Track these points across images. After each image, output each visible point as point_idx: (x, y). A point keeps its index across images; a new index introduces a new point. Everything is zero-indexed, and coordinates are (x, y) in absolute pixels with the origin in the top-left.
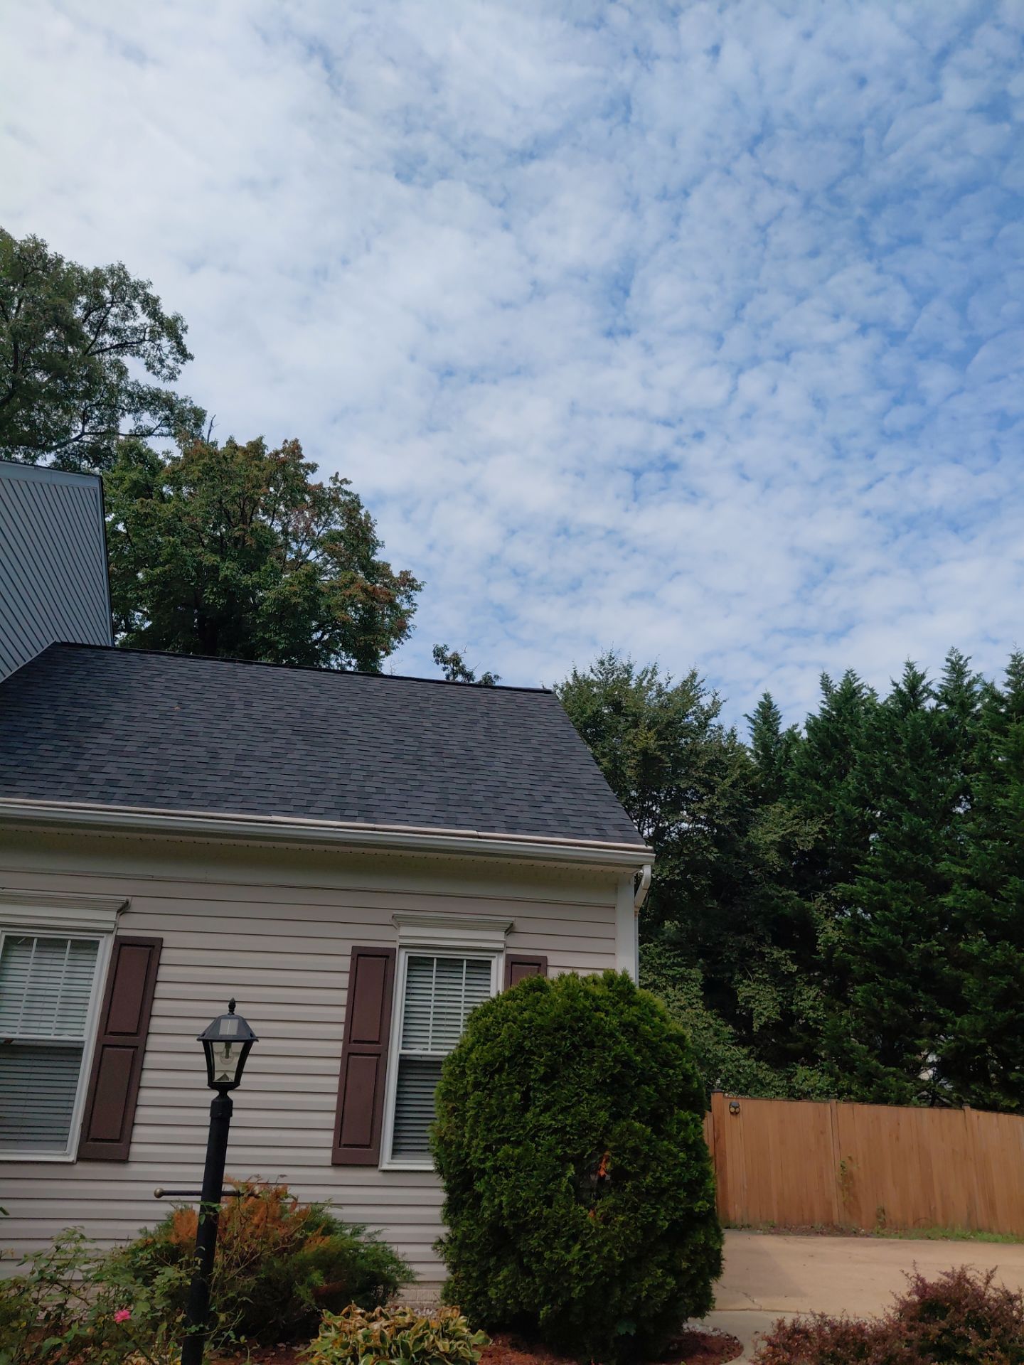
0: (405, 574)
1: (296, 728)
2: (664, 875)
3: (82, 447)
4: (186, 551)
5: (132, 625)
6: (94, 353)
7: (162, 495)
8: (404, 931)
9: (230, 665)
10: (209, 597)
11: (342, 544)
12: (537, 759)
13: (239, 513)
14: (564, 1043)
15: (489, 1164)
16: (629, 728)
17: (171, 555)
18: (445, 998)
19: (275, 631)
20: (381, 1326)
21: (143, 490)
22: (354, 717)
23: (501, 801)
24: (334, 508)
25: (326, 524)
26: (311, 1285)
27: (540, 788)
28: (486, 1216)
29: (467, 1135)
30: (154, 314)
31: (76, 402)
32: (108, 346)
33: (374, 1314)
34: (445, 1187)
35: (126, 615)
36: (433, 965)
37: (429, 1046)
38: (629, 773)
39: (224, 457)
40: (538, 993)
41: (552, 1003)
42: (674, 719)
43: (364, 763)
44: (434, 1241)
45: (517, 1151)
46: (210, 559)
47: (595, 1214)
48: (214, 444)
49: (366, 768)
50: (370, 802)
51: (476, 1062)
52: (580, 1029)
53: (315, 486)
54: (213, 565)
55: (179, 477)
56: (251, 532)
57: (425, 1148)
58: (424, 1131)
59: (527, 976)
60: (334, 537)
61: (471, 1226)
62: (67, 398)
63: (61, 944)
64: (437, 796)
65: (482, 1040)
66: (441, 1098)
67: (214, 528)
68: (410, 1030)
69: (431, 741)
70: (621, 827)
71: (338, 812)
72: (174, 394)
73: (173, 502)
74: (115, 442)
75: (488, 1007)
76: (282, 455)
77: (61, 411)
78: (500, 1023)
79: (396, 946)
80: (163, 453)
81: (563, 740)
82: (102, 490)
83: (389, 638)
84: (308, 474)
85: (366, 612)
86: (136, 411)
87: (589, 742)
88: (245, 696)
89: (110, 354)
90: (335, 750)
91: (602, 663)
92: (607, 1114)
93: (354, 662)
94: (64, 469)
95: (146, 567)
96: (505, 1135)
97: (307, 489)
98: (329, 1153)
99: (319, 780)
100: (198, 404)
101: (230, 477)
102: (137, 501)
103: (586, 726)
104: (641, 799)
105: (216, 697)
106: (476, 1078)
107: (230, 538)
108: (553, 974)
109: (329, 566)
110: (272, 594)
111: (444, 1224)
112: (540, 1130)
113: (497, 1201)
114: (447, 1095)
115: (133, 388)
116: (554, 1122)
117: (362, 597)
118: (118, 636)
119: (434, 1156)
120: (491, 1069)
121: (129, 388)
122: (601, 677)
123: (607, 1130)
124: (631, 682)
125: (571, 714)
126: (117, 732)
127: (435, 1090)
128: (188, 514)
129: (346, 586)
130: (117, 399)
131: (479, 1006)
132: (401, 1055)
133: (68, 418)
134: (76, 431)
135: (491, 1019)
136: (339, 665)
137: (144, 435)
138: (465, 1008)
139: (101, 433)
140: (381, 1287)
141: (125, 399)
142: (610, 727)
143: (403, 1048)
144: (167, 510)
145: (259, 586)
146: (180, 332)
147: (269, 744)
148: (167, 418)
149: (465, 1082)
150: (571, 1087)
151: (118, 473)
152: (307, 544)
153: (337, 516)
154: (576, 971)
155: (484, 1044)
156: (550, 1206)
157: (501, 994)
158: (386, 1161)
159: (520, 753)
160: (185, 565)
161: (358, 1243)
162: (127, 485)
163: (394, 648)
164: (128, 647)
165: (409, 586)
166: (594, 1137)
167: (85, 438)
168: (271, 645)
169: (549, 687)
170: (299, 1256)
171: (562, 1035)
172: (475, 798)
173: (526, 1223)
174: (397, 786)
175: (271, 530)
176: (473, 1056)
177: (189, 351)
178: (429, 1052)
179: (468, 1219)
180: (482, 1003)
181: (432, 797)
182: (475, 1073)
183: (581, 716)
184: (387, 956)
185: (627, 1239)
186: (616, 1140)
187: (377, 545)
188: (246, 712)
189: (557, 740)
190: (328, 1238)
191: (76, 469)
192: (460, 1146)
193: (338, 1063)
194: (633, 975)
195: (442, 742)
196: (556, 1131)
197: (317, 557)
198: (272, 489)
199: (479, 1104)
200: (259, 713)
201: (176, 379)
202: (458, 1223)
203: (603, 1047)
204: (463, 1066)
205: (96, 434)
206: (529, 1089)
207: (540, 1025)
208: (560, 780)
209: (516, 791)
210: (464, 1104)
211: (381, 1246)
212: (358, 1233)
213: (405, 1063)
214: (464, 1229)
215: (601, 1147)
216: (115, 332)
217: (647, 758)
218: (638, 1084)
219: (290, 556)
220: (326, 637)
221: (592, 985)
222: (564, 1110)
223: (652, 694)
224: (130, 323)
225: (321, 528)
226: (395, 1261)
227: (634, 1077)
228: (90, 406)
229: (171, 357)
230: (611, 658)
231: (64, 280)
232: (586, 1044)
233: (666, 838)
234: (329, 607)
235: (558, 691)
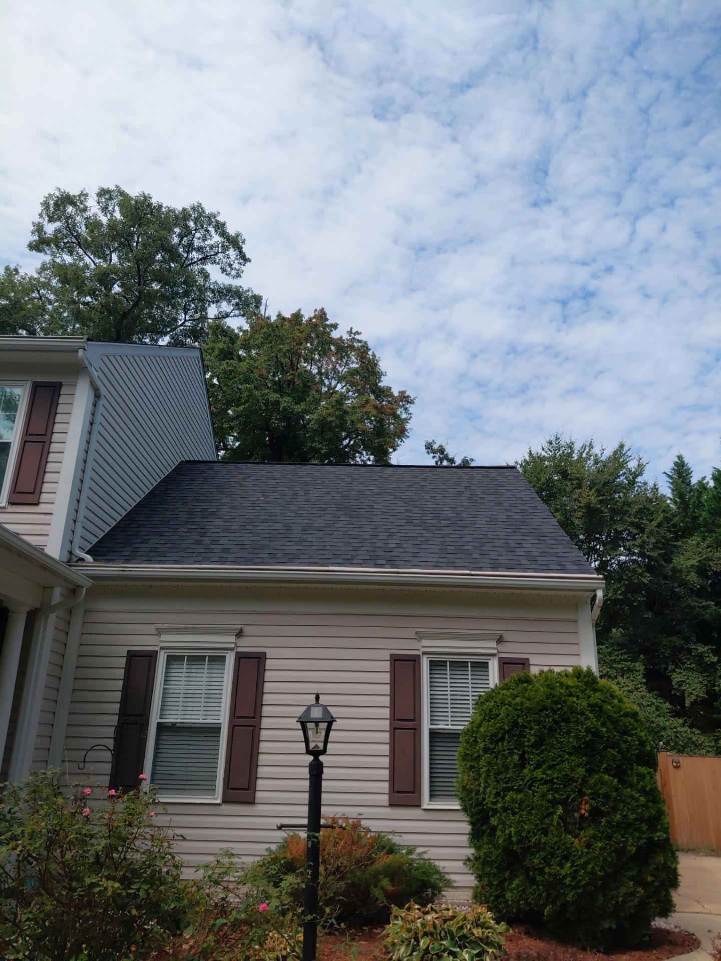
0: (402, 393)
1: (339, 506)
2: (610, 595)
3: (186, 330)
4: (257, 393)
5: (228, 445)
6: (187, 266)
7: (239, 356)
8: (425, 643)
9: (293, 467)
10: (275, 422)
11: (358, 377)
12: (509, 517)
13: (290, 363)
14: (547, 720)
15: (499, 805)
16: (574, 489)
17: (249, 396)
18: (457, 689)
19: (319, 441)
20: (433, 917)
21: (227, 354)
22: (376, 496)
23: (485, 548)
24: (351, 353)
25: (347, 364)
26: (382, 888)
27: (513, 538)
28: (500, 842)
29: (481, 785)
30: (223, 234)
31: (179, 300)
32: (196, 260)
33: (427, 909)
34: (468, 822)
35: (223, 439)
36: (447, 666)
37: (449, 723)
38: (576, 522)
39: (277, 326)
40: (525, 685)
41: (536, 691)
42: (609, 480)
43: (386, 527)
44: (464, 858)
45: (520, 796)
46: (274, 396)
47: (579, 841)
48: (269, 318)
49: (388, 530)
50: (393, 554)
51: (484, 733)
52: (559, 709)
53: (337, 339)
54: (276, 401)
55: (249, 343)
56: (298, 375)
57: (453, 793)
58: (452, 782)
59: (515, 673)
60: (353, 373)
61: (490, 848)
62: (173, 298)
63: (201, 659)
64: (439, 547)
65: (487, 718)
66: (461, 759)
67: (274, 376)
68: (435, 712)
69: (430, 509)
70: (576, 563)
71: (372, 562)
72: (241, 287)
73: (247, 361)
74: (206, 324)
75: (490, 695)
76: (314, 320)
77: (170, 307)
78: (498, 706)
79: (420, 653)
80: (238, 328)
81: (527, 502)
82: (202, 358)
83: (395, 439)
84: (332, 331)
85: (377, 422)
86: (218, 302)
87: (545, 502)
88: (305, 487)
89: (198, 265)
90: (365, 519)
91: (550, 443)
92: (583, 770)
93: (372, 457)
94: (176, 346)
95: (234, 406)
96: (509, 785)
97: (332, 341)
98: (386, 797)
99: (357, 541)
100: (257, 292)
101: (281, 339)
102: (224, 362)
103: (542, 490)
104: (588, 540)
105: (285, 489)
106: (485, 745)
107: (285, 381)
108: (534, 670)
109: (350, 393)
110: (315, 417)
111: (470, 847)
112: (535, 781)
113: (507, 832)
114: (465, 757)
115: (214, 287)
116: (544, 776)
117: (374, 412)
118: (219, 453)
119: (460, 799)
120: (496, 739)
121: (211, 287)
122: (551, 454)
123: (584, 782)
124: (573, 455)
125: (530, 482)
126: (226, 517)
127: (456, 753)
128: (257, 367)
129: (363, 406)
130: (204, 295)
131: (482, 694)
132: (430, 729)
133: (175, 311)
134: (181, 320)
135: (493, 703)
136: (362, 461)
137: (224, 317)
138: (473, 696)
139: (196, 319)
140: (430, 890)
141: (209, 294)
142: (560, 490)
143: (431, 724)
144: (243, 367)
145: (306, 412)
146: (241, 244)
147: (323, 518)
148: (237, 304)
149: (478, 748)
150: (555, 751)
151: (210, 345)
152: (335, 380)
153: (353, 358)
154: (552, 668)
155: (489, 721)
156: (546, 835)
157: (498, 685)
158: (426, 803)
159: (496, 514)
160: (258, 402)
161: (412, 860)
162: (217, 352)
163: (398, 446)
164: (227, 460)
165: (406, 401)
166: (574, 786)
167: (188, 324)
168: (317, 451)
169: (512, 464)
170: (372, 869)
171: (546, 714)
172: (467, 548)
173: (529, 847)
174: (410, 542)
175: (311, 372)
176: (482, 729)
177: (247, 256)
178: (450, 727)
179: (487, 844)
180: (485, 692)
181: (435, 549)
182: (484, 741)
183: (538, 483)
184: (414, 661)
185: (605, 860)
186: (591, 789)
187: (382, 375)
188: (306, 498)
189: (522, 502)
190: (391, 856)
191: (183, 345)
192: (478, 793)
193: (387, 735)
194: (595, 669)
195: (439, 509)
196: (546, 782)
197: (342, 388)
198: (309, 345)
199: (489, 763)
200: (314, 497)
201: (241, 277)
202: (480, 846)
203: (577, 722)
204: (476, 737)
205: (194, 320)
206: (524, 752)
207: (528, 707)
208: (527, 531)
209: (496, 541)
210: (478, 763)
211: (428, 862)
212: (411, 852)
213: (433, 734)
214: (485, 851)
215: (581, 793)
216: (200, 249)
217: (590, 511)
218: (605, 748)
219: (324, 389)
220: (352, 442)
221: (565, 678)
222: (551, 767)
223: (591, 462)
224: (208, 242)
225: (343, 367)
226: (438, 872)
227: (602, 743)
228: (189, 301)
229: (236, 262)
230: (557, 439)
231: (164, 219)
232: (564, 720)
233: (609, 568)
234: (352, 421)
235: (518, 466)
